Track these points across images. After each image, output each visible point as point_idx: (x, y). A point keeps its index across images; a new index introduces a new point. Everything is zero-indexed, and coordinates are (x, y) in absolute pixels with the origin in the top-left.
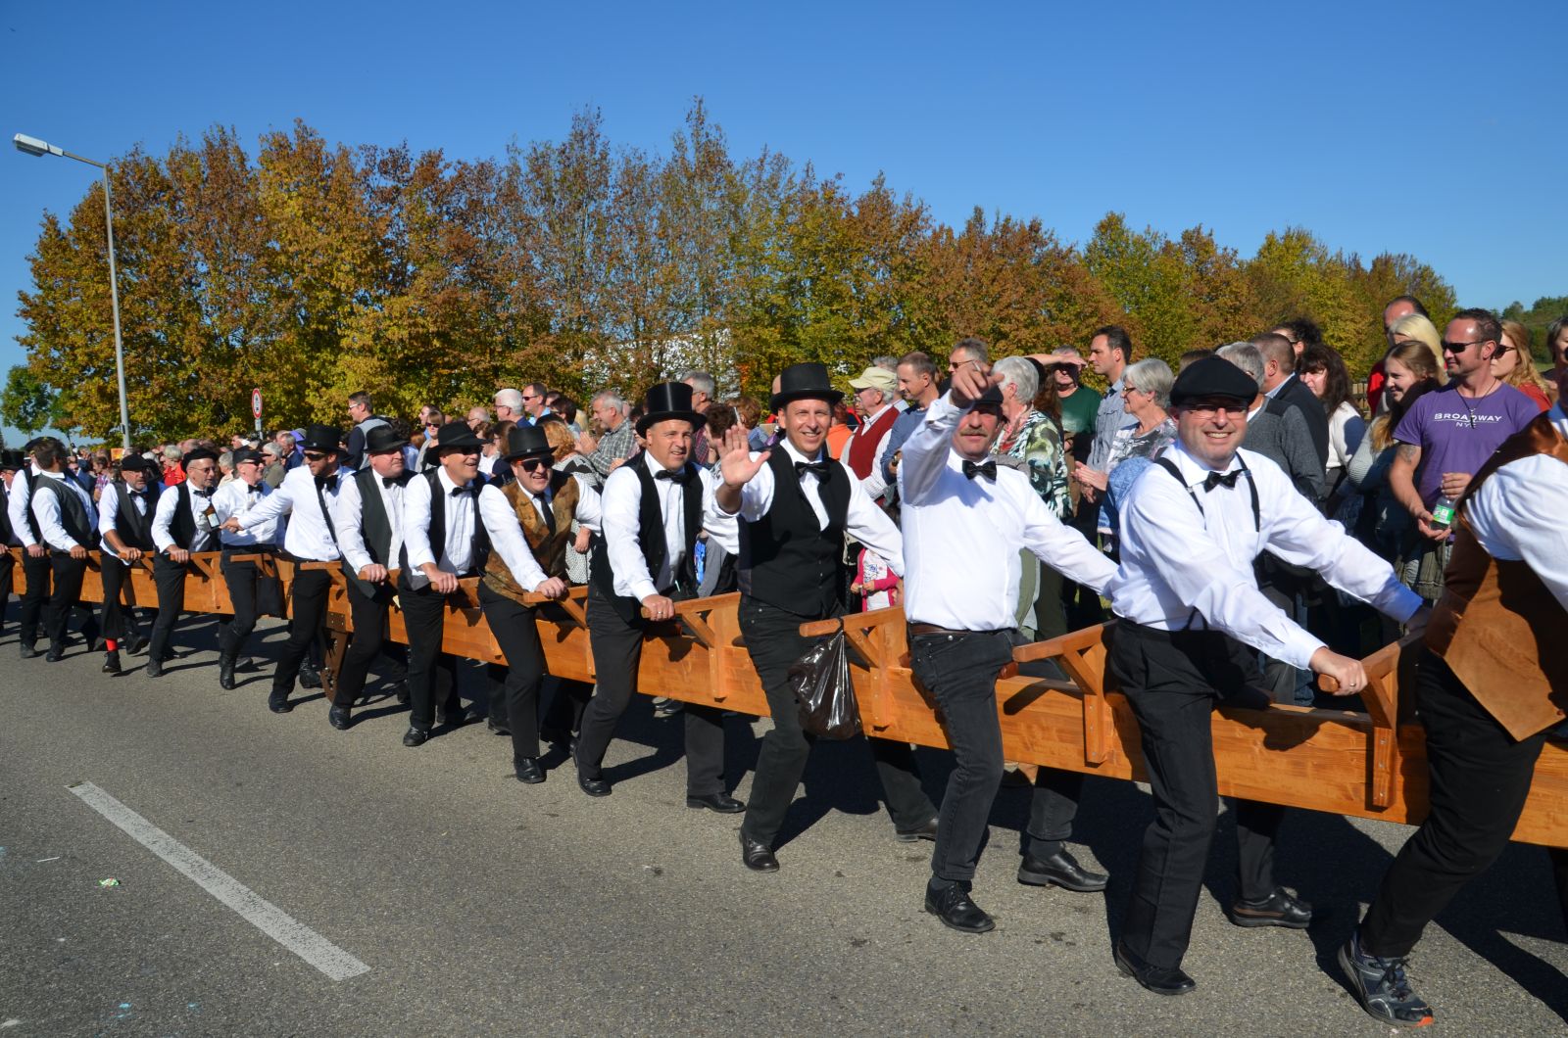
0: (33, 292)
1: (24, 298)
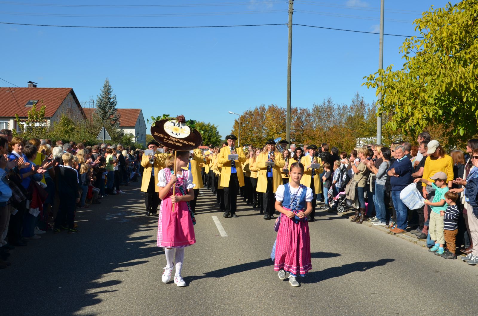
0: (234, 130)
1: (232, 131)
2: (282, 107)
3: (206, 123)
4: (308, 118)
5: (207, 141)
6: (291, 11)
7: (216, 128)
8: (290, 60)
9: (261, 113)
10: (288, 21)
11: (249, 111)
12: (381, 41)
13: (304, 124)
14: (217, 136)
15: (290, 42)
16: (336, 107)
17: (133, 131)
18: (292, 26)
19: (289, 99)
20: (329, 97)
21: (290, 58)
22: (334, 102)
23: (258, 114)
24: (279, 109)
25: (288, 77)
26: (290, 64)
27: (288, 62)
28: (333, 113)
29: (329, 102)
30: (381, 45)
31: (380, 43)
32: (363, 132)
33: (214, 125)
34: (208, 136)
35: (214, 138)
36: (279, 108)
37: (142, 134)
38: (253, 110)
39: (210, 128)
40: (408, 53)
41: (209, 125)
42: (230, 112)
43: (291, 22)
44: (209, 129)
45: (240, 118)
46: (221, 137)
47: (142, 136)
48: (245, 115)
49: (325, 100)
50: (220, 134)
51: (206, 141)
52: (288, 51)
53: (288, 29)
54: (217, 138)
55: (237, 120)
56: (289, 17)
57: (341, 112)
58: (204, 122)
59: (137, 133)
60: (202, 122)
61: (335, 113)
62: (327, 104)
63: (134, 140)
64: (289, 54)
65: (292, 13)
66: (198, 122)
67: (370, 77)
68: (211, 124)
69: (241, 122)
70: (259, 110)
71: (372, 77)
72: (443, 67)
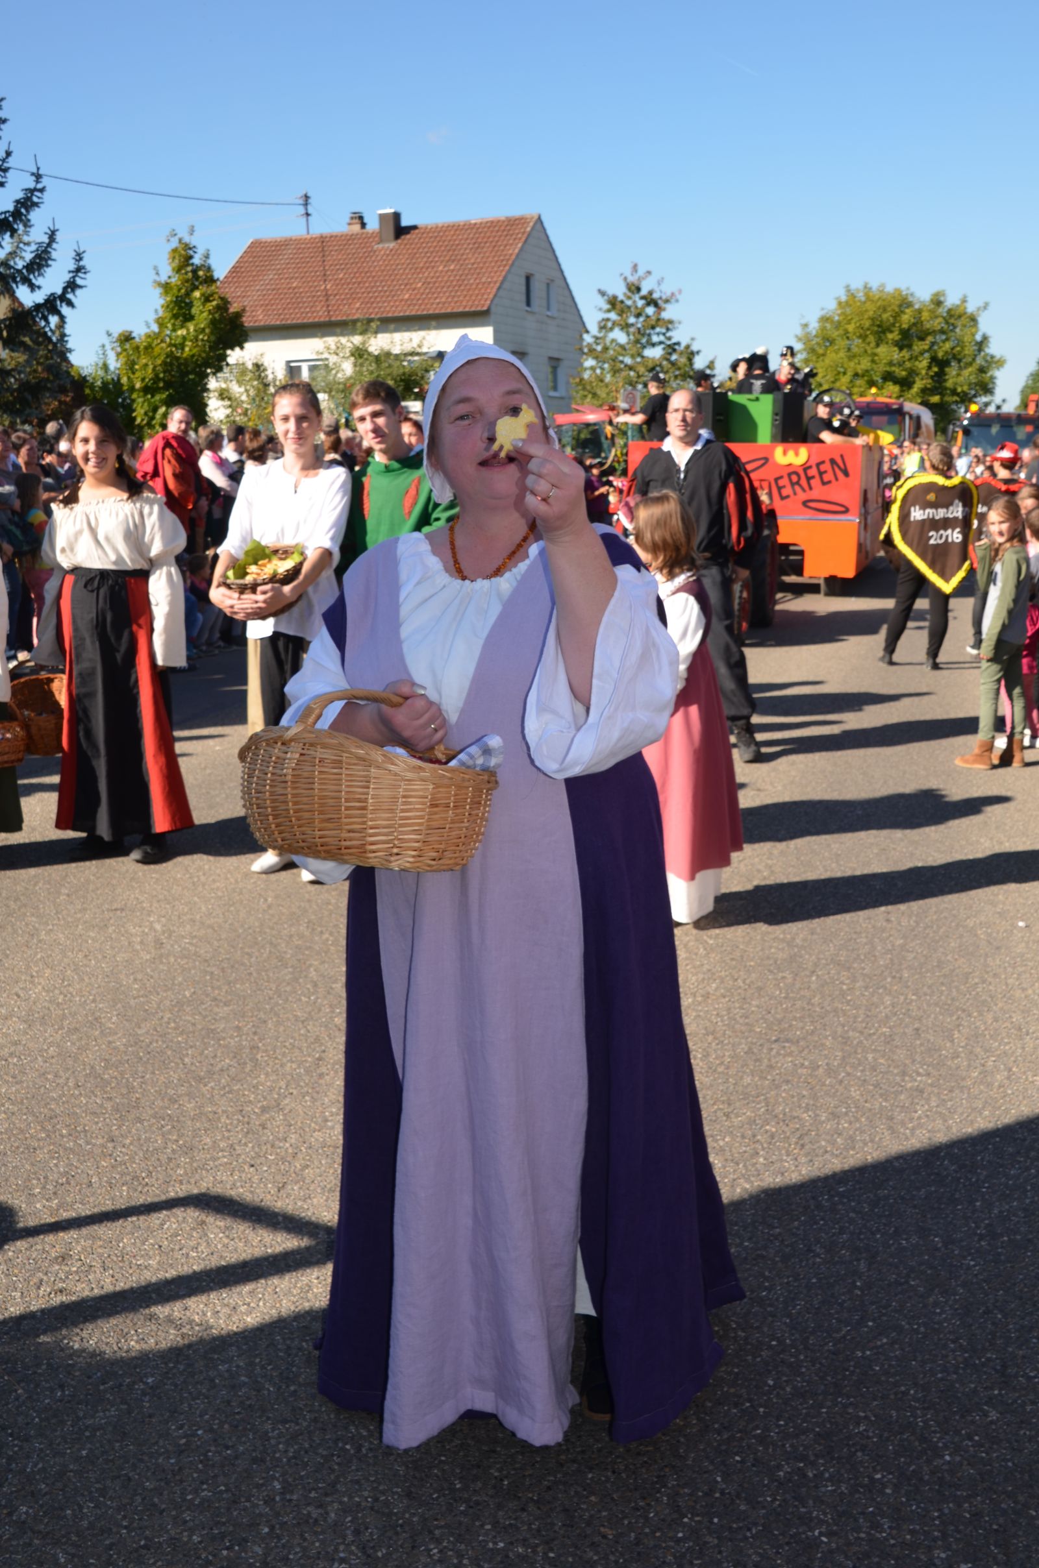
3: (922, 294)
5: (924, 391)
7: (973, 320)
33: (964, 301)
34: (934, 360)
35: (966, 372)
39: (945, 318)
41: (938, 303)
44: (938, 324)
46: (1000, 363)
50: (993, 349)
51: (918, 385)
58: (912, 290)
60: (897, 290)
68: (952, 300)
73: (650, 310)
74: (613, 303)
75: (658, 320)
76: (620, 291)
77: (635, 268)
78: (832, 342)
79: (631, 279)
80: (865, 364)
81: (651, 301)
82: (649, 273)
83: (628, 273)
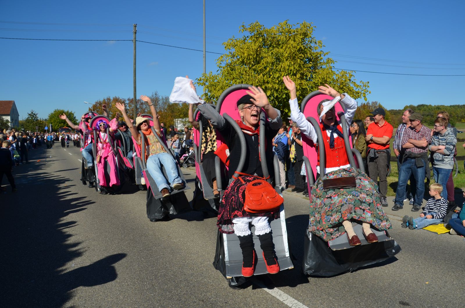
2: (123, 98)
3: (66, 110)
4: (142, 106)
6: (135, 32)
7: (73, 114)
8: (135, 65)
9: (108, 102)
10: (133, 38)
11: (99, 101)
12: (204, 56)
13: (139, 110)
14: (75, 120)
15: (135, 53)
16: (161, 98)
17: (8, 118)
18: (136, 42)
19: (135, 93)
20: (156, 91)
21: (135, 64)
22: (159, 95)
23: (106, 103)
24: (121, 100)
25: (134, 77)
26: (135, 68)
27: (134, 66)
28: (159, 102)
29: (156, 94)
30: (204, 58)
31: (204, 57)
32: (180, 115)
33: (72, 112)
36: (121, 98)
37: (16, 120)
38: (102, 101)
39: (69, 114)
40: (221, 64)
41: (68, 112)
42: (85, 102)
43: (135, 39)
45: (93, 106)
46: (77, 120)
47: (16, 121)
48: (96, 105)
49: (153, 93)
50: (76, 118)
52: (133, 59)
53: (133, 44)
54: (75, 121)
55: (91, 108)
56: (133, 36)
57: (165, 101)
58: (64, 110)
59: (12, 119)
61: (160, 102)
62: (154, 96)
63: (9, 124)
64: (134, 61)
65: (136, 33)
66: (59, 110)
67: (200, 79)
68: (70, 111)
69: (94, 109)
70: (106, 100)
71: (201, 79)
72: (247, 75)
73: (34, 116)
74: (29, 115)
75: (36, 117)
76: (30, 113)
77: (32, 110)
78: (53, 117)
79: (32, 112)
80: (58, 121)
81: (35, 115)
82: (34, 111)
83: (31, 111)
